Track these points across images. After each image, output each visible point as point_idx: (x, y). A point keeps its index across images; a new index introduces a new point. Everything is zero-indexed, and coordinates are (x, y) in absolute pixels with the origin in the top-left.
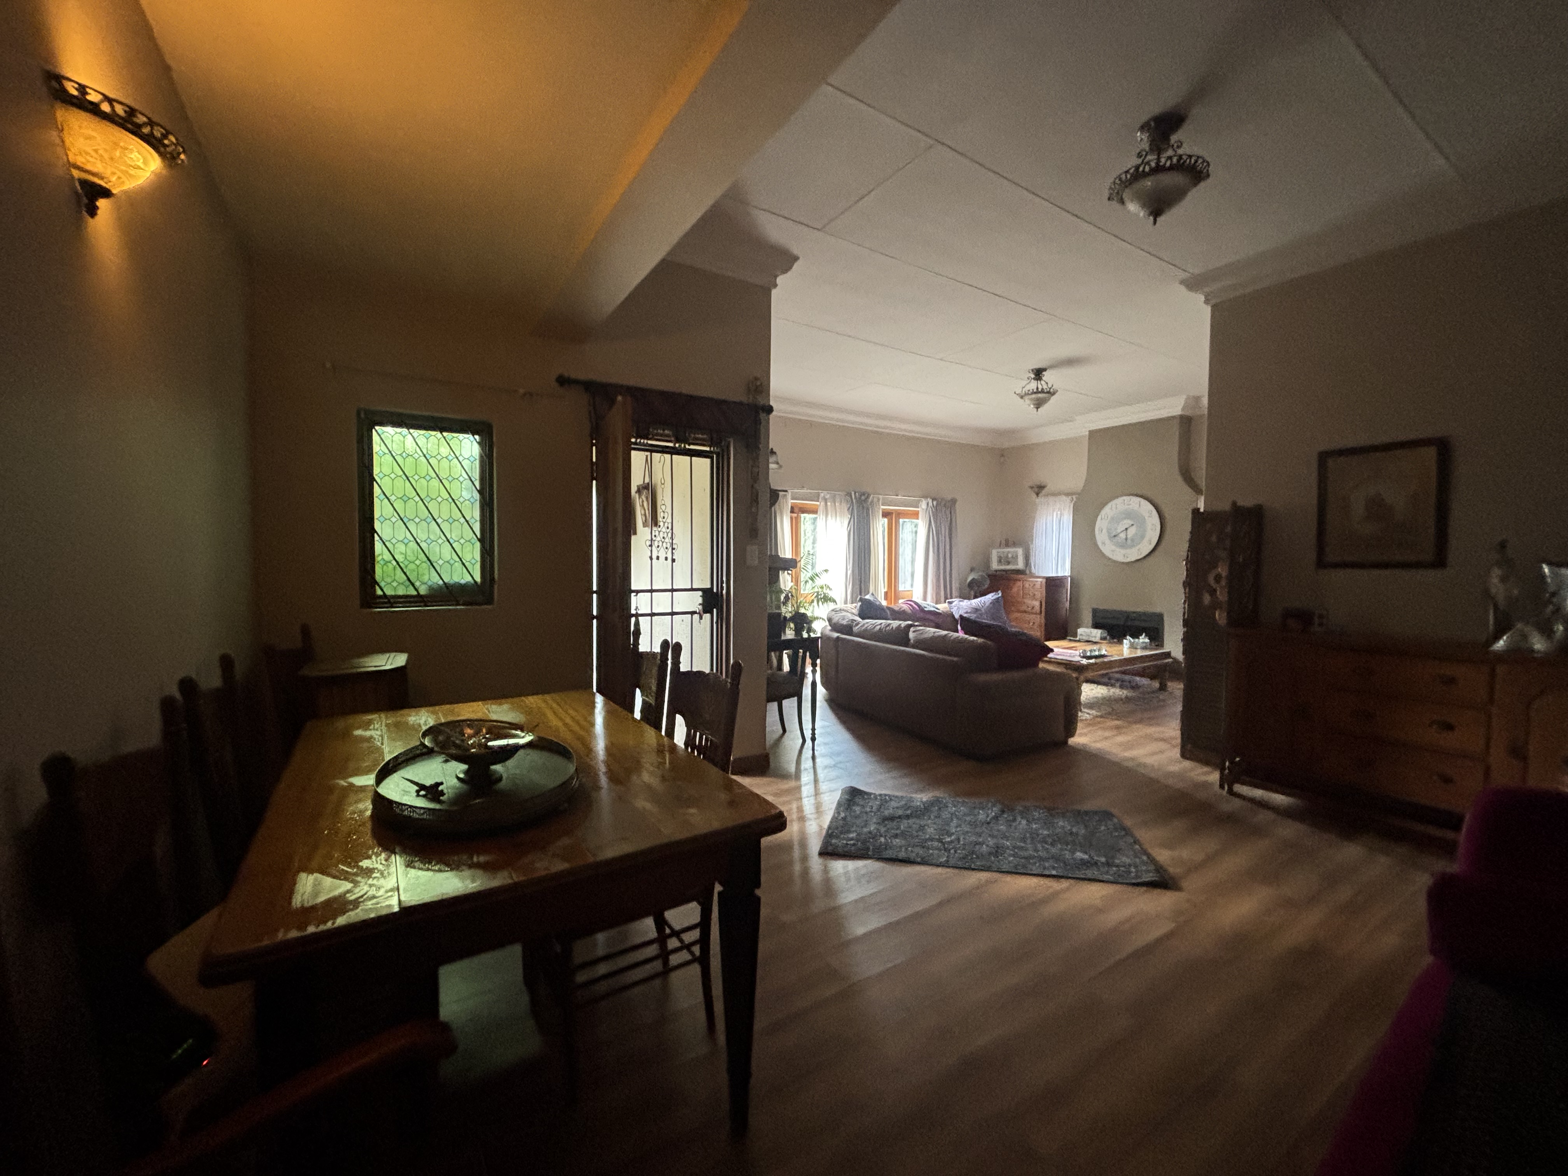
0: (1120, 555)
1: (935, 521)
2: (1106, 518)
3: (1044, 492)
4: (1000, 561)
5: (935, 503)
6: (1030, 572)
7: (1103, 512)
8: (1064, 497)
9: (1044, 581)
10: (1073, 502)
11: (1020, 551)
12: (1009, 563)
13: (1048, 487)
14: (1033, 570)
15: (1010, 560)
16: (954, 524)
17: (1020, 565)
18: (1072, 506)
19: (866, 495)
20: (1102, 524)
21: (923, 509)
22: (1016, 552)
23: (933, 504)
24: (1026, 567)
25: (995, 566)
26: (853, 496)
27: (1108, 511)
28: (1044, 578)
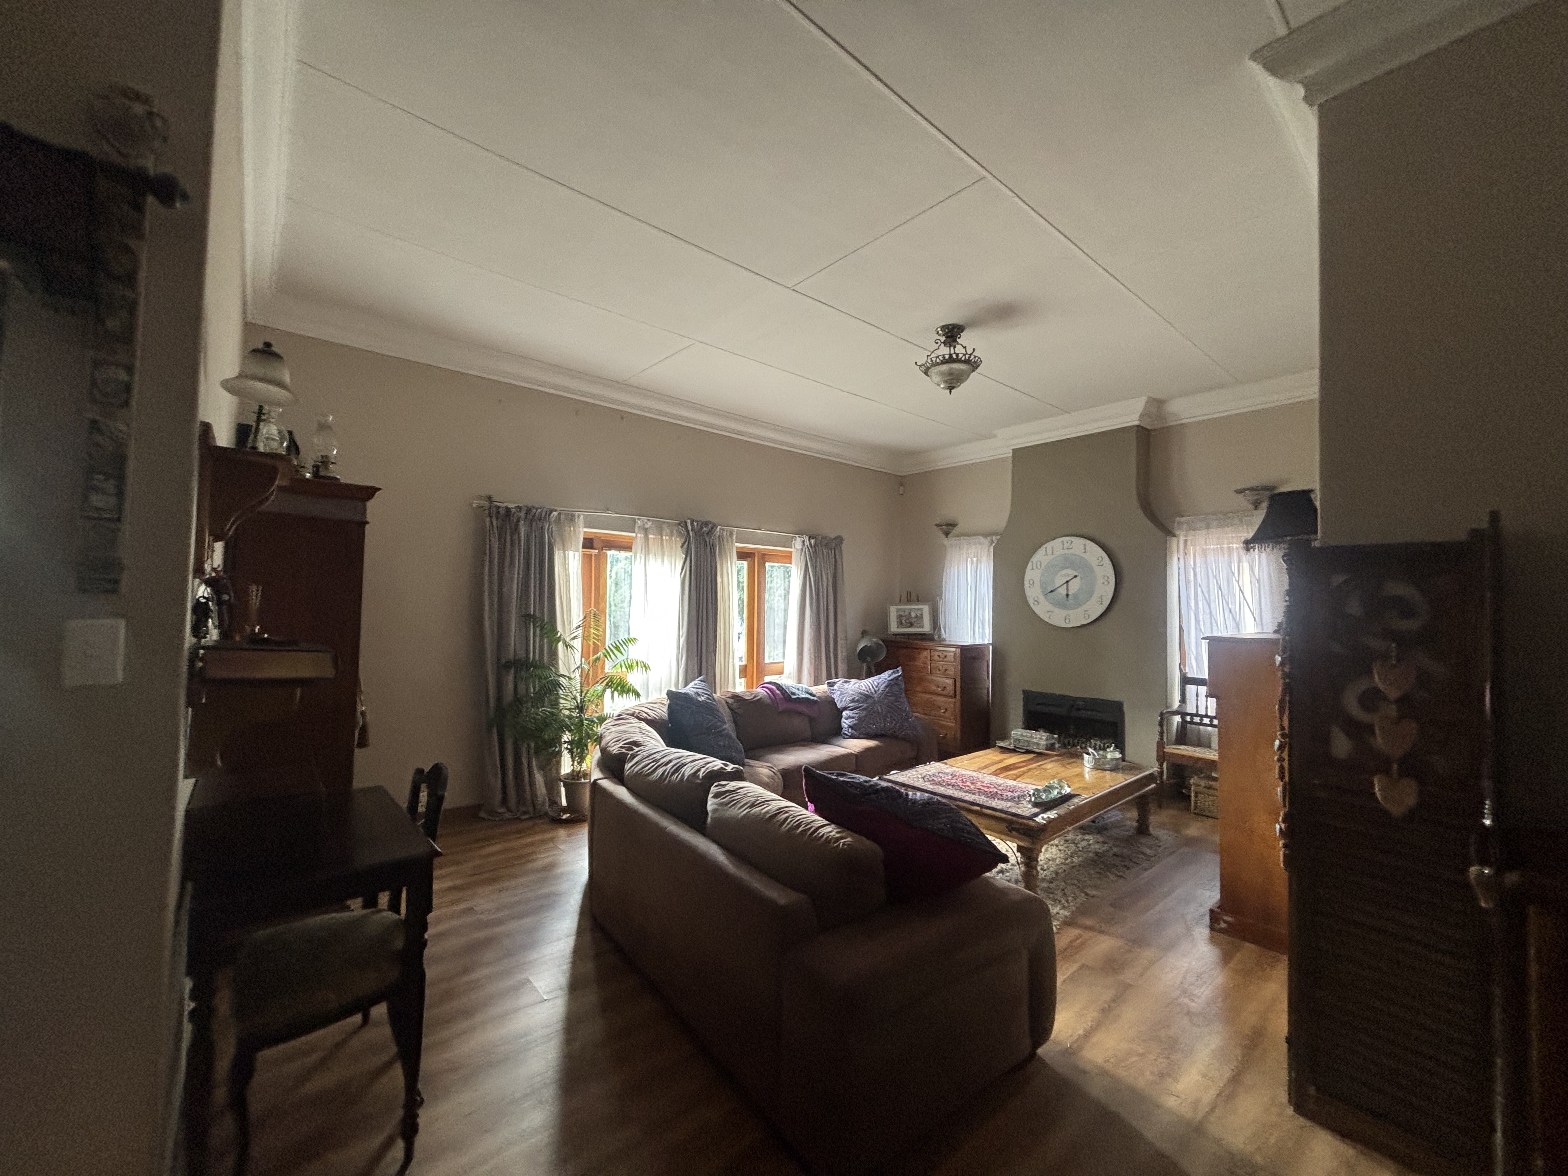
0: (1059, 618)
1: (812, 566)
2: (1039, 567)
3: (956, 531)
4: (900, 624)
5: (813, 541)
6: (940, 636)
7: (1036, 558)
8: (982, 539)
9: (959, 650)
10: (994, 545)
11: (926, 609)
12: (911, 625)
13: (959, 526)
14: (944, 636)
15: (913, 621)
16: (840, 571)
17: (927, 628)
18: (992, 550)
19: (710, 526)
20: (1033, 575)
21: (797, 549)
22: (921, 610)
23: (810, 544)
24: (934, 631)
25: (894, 628)
26: (690, 527)
27: (1041, 557)
28: (957, 646)
